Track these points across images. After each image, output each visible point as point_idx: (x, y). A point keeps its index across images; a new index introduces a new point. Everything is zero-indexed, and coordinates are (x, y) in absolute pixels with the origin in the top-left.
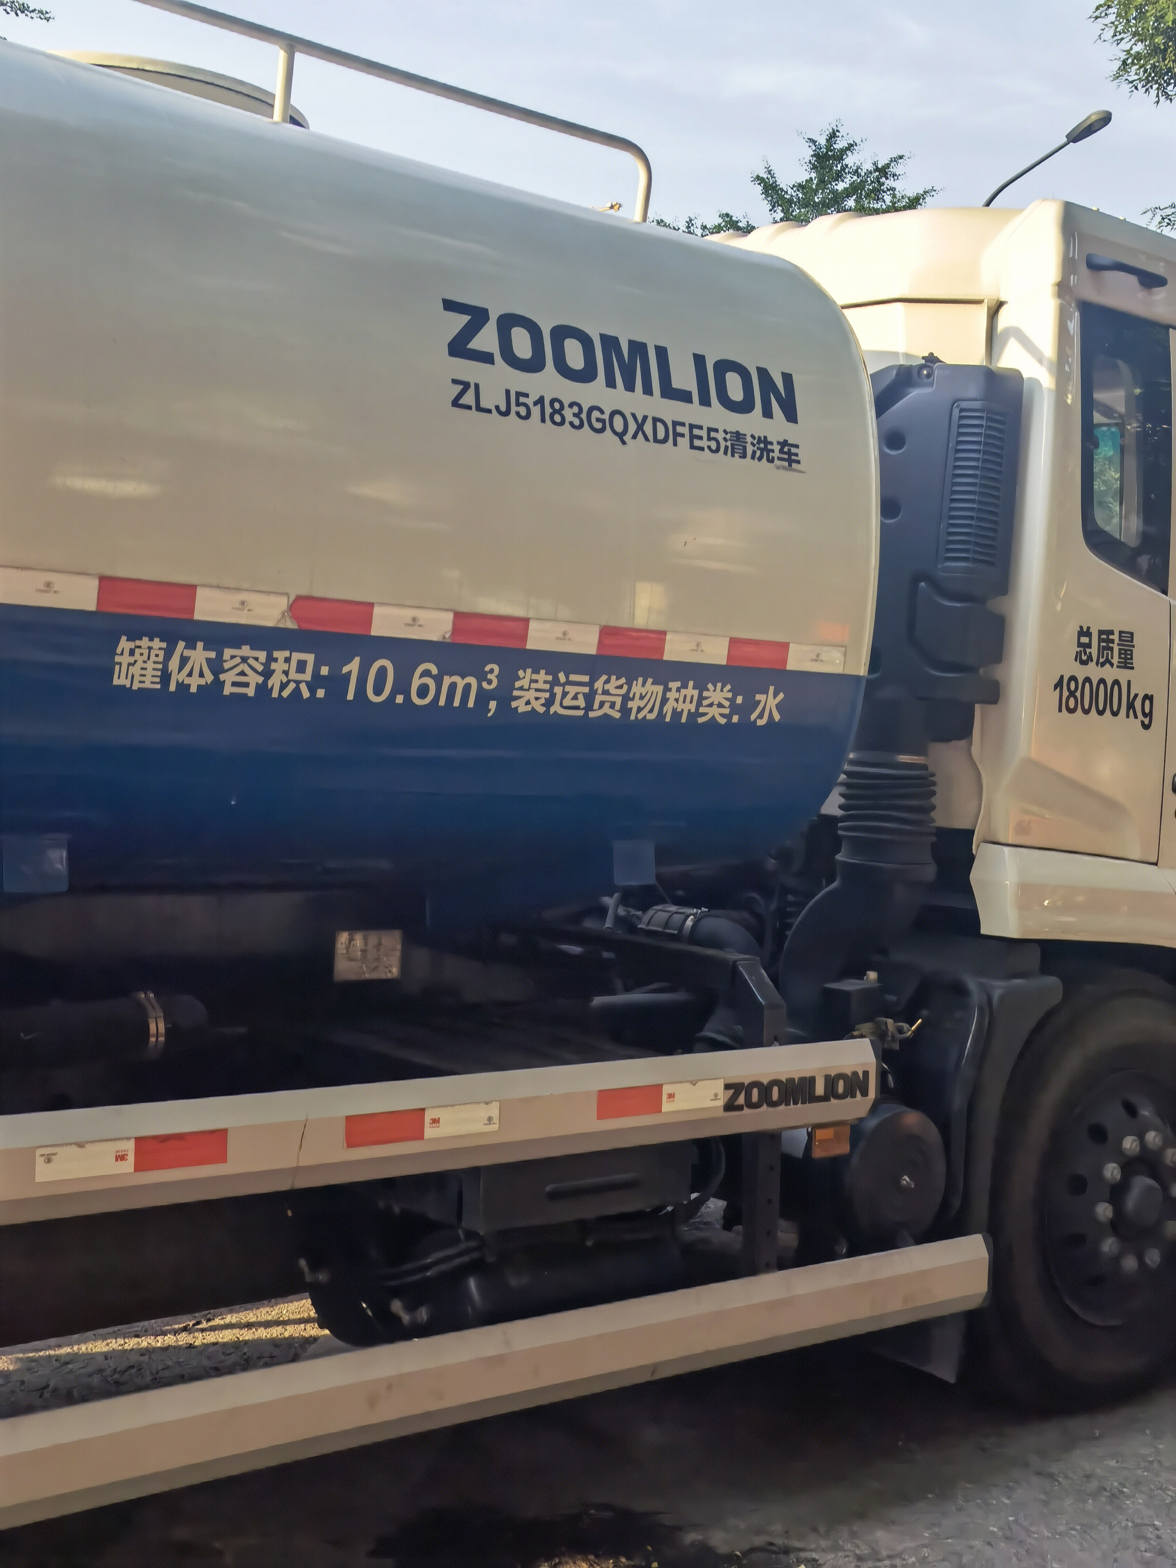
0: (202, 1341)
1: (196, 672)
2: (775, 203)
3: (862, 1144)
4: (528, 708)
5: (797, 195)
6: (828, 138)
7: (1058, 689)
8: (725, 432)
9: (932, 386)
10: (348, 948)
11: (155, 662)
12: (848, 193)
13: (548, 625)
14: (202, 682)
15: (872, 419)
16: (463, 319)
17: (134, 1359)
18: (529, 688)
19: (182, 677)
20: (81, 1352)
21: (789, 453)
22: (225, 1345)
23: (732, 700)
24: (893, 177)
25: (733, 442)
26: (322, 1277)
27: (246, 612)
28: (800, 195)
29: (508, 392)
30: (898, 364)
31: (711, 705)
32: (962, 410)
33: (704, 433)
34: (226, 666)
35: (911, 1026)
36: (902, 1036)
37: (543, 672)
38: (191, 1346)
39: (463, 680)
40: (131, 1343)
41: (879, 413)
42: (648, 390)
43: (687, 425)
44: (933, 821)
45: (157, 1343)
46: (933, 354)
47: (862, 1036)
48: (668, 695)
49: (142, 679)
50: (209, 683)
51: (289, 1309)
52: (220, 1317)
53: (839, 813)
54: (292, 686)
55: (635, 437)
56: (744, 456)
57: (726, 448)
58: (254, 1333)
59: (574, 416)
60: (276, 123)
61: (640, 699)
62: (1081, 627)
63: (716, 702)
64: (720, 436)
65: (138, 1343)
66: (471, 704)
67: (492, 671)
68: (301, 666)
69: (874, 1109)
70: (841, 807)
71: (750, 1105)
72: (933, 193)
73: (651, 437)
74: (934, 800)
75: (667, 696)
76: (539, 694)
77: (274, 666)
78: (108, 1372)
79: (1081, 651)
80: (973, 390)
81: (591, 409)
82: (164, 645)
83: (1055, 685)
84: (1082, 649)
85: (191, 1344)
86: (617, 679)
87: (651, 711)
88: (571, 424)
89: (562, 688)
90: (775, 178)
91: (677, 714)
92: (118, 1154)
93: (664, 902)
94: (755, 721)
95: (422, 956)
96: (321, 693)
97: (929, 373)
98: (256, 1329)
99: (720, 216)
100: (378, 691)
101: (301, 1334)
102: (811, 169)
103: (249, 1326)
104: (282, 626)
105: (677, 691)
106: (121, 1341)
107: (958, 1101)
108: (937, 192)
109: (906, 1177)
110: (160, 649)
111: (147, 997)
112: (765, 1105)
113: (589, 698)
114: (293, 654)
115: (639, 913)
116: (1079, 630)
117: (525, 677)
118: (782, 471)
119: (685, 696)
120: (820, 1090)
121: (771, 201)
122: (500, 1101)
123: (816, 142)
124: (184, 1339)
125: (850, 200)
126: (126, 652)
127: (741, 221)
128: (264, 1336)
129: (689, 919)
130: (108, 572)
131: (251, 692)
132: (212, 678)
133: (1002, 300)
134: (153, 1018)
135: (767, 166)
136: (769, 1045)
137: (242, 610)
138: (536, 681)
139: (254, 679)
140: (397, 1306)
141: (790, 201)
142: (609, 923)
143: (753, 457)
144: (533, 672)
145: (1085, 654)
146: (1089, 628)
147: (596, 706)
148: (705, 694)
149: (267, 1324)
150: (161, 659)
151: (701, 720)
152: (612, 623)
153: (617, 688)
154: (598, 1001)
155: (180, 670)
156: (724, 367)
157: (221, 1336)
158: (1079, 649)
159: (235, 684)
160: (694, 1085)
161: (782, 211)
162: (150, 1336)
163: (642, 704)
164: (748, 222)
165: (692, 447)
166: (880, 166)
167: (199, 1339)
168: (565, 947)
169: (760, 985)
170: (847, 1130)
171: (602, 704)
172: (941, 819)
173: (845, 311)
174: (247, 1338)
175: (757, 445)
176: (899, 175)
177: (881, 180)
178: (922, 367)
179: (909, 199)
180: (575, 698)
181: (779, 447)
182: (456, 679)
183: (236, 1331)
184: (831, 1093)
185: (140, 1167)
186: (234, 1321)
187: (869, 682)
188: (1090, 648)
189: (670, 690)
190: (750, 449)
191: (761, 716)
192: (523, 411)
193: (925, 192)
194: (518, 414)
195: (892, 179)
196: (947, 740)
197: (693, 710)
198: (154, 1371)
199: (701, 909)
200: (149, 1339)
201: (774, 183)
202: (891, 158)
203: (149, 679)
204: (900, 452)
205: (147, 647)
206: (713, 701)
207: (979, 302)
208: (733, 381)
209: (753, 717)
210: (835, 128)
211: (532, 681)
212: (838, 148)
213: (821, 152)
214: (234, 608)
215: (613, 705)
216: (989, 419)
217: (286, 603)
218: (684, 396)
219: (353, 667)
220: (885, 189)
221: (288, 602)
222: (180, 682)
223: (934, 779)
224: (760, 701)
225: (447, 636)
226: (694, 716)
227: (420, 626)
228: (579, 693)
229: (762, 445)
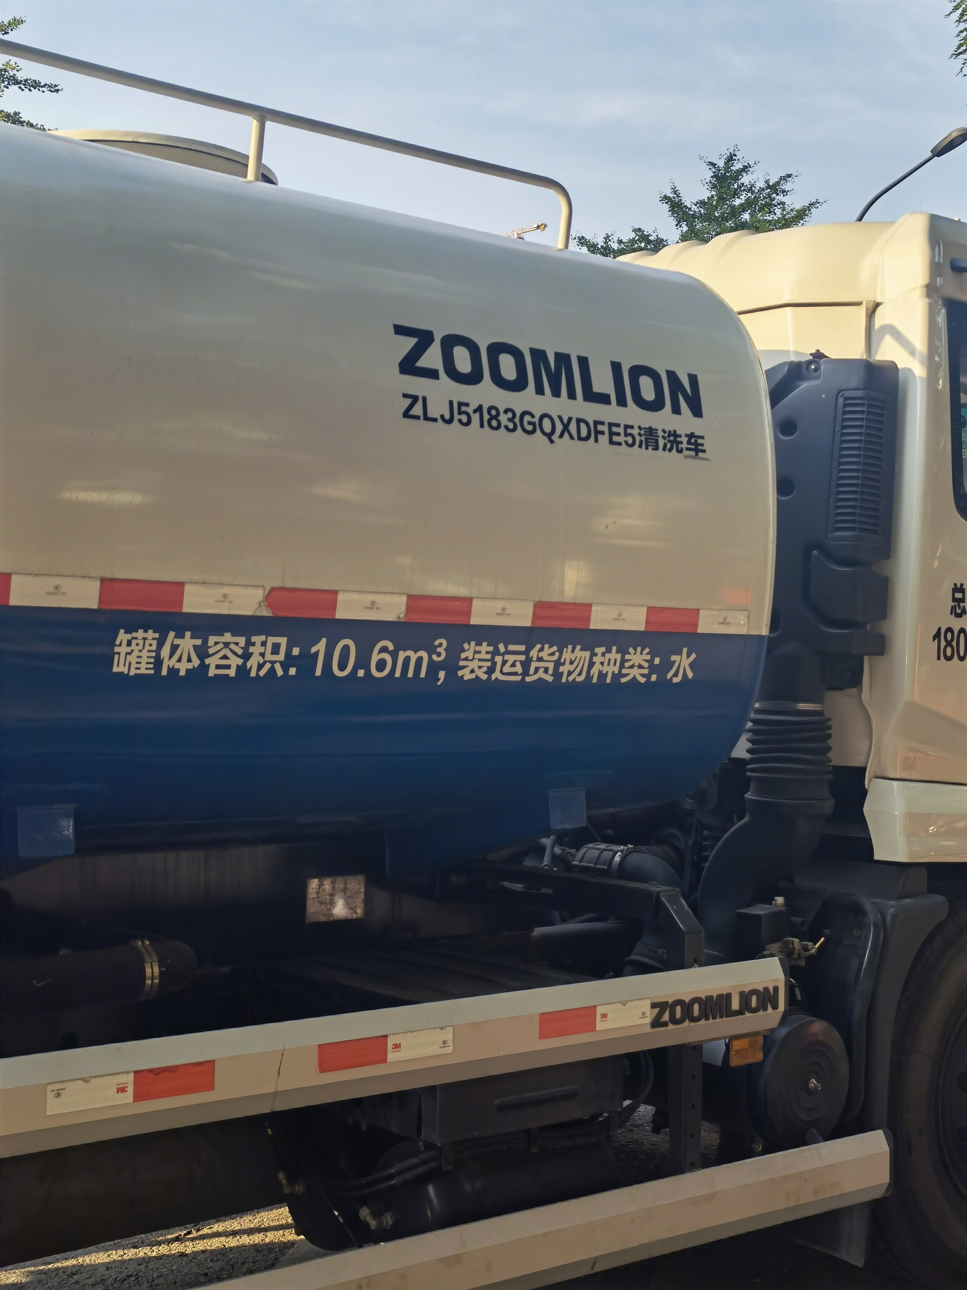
0: (193, 1249)
1: (185, 658)
2: (680, 219)
3: (774, 1051)
4: (473, 676)
5: (700, 211)
6: (726, 161)
7: (937, 640)
8: (640, 428)
9: (820, 379)
10: (317, 893)
11: (149, 651)
12: (743, 208)
13: (489, 603)
14: (190, 666)
15: (767, 410)
16: (411, 342)
17: (132, 1268)
18: (474, 659)
19: (173, 663)
20: (85, 1263)
21: (696, 444)
22: (212, 1252)
23: (650, 662)
24: (783, 193)
25: (646, 437)
26: (299, 1189)
27: (227, 603)
28: (702, 211)
29: (451, 403)
30: (789, 360)
31: (632, 667)
32: (846, 399)
33: (621, 430)
34: (211, 651)
35: (815, 944)
36: (808, 953)
37: (485, 644)
38: (182, 1255)
39: (415, 653)
40: (130, 1254)
41: (773, 405)
42: (572, 395)
43: (606, 424)
44: (829, 761)
45: (153, 1253)
46: (819, 351)
47: (772, 955)
48: (595, 659)
49: (138, 666)
50: (196, 667)
51: (269, 1217)
52: (208, 1227)
53: (747, 756)
54: (268, 666)
55: (561, 436)
56: (656, 448)
57: (641, 442)
58: (238, 1240)
59: (508, 421)
60: (250, 182)
61: (570, 664)
62: (955, 585)
63: (637, 664)
64: (635, 432)
65: (136, 1254)
66: (423, 675)
67: (440, 645)
68: (276, 649)
69: (784, 1020)
70: (749, 751)
71: (674, 1021)
72: (818, 205)
73: (575, 435)
74: (830, 742)
75: (594, 661)
76: (482, 664)
77: (252, 649)
78: (110, 1281)
79: (955, 605)
80: (855, 380)
81: (523, 414)
82: (157, 635)
83: (934, 636)
84: (956, 604)
85: (182, 1252)
86: (549, 648)
87: (580, 674)
88: (506, 427)
89: (502, 657)
90: (680, 197)
91: (602, 676)
92: (119, 1087)
93: (593, 840)
94: (671, 679)
95: (382, 899)
96: (292, 671)
97: (816, 367)
98: (240, 1237)
99: (633, 231)
100: (342, 667)
101: (280, 1239)
102: (712, 188)
103: (234, 1233)
104: (258, 614)
105: (602, 656)
106: (120, 1252)
107: (858, 1010)
108: (821, 204)
109: (813, 1080)
110: (154, 639)
111: (143, 944)
112: (687, 1021)
113: (526, 665)
114: (269, 638)
115: (573, 851)
116: (953, 587)
117: (470, 649)
118: (689, 460)
119: (609, 660)
120: (735, 1005)
121: (676, 217)
122: (453, 1026)
123: (716, 164)
124: (176, 1248)
125: (745, 214)
126: (124, 643)
127: (651, 236)
128: (247, 1243)
129: (617, 855)
130: (108, 575)
131: (232, 673)
132: (199, 662)
133: (879, 301)
134: (149, 963)
135: (673, 187)
136: (690, 966)
137: (223, 601)
138: (479, 652)
139: (235, 662)
140: (365, 1213)
141: (694, 216)
142: (546, 860)
143: (664, 449)
144: (476, 645)
145: (960, 608)
146: (962, 585)
147: (532, 671)
148: (627, 657)
149: (250, 1232)
150: (154, 648)
151: (623, 680)
152: (545, 598)
153: (550, 655)
154: (538, 931)
155: (170, 657)
156: (637, 371)
157: (209, 1244)
158: (953, 604)
159: (218, 667)
160: (624, 1005)
161: (687, 225)
162: (146, 1246)
163: (572, 668)
164: (657, 236)
165: (612, 442)
166: (771, 184)
167: (189, 1248)
168: (506, 884)
169: (680, 911)
170: (761, 1040)
171: (537, 670)
172: (837, 759)
173: (742, 317)
174: (232, 1245)
175: (668, 439)
176: (788, 191)
177: (772, 196)
178: (809, 363)
179: (797, 211)
180: (513, 665)
181: (687, 439)
182: (410, 653)
183: (223, 1239)
184: (745, 1007)
185: (137, 1098)
186: (220, 1230)
187: (770, 639)
188: (964, 602)
189: (596, 655)
190: (661, 442)
191: (676, 675)
192: (464, 418)
193: (811, 205)
194: (460, 421)
195: (782, 195)
196: (840, 689)
197: (616, 672)
198: (150, 1279)
199: (627, 846)
200: (145, 1249)
201: (679, 202)
202: (781, 177)
203: (143, 666)
204: (792, 437)
205: (142, 638)
206: (634, 663)
207: (859, 304)
208: (646, 383)
209: (669, 676)
210: (732, 152)
211: (476, 652)
212: (735, 170)
213: (720, 173)
214: (217, 601)
215: (546, 670)
216: (869, 406)
217: (263, 594)
218: (604, 399)
219: (321, 647)
220: (776, 204)
221: (264, 593)
222: (171, 667)
223: (829, 723)
224: (675, 661)
225: (402, 616)
226: (617, 677)
227: (378, 608)
228: (517, 661)
229: (672, 438)
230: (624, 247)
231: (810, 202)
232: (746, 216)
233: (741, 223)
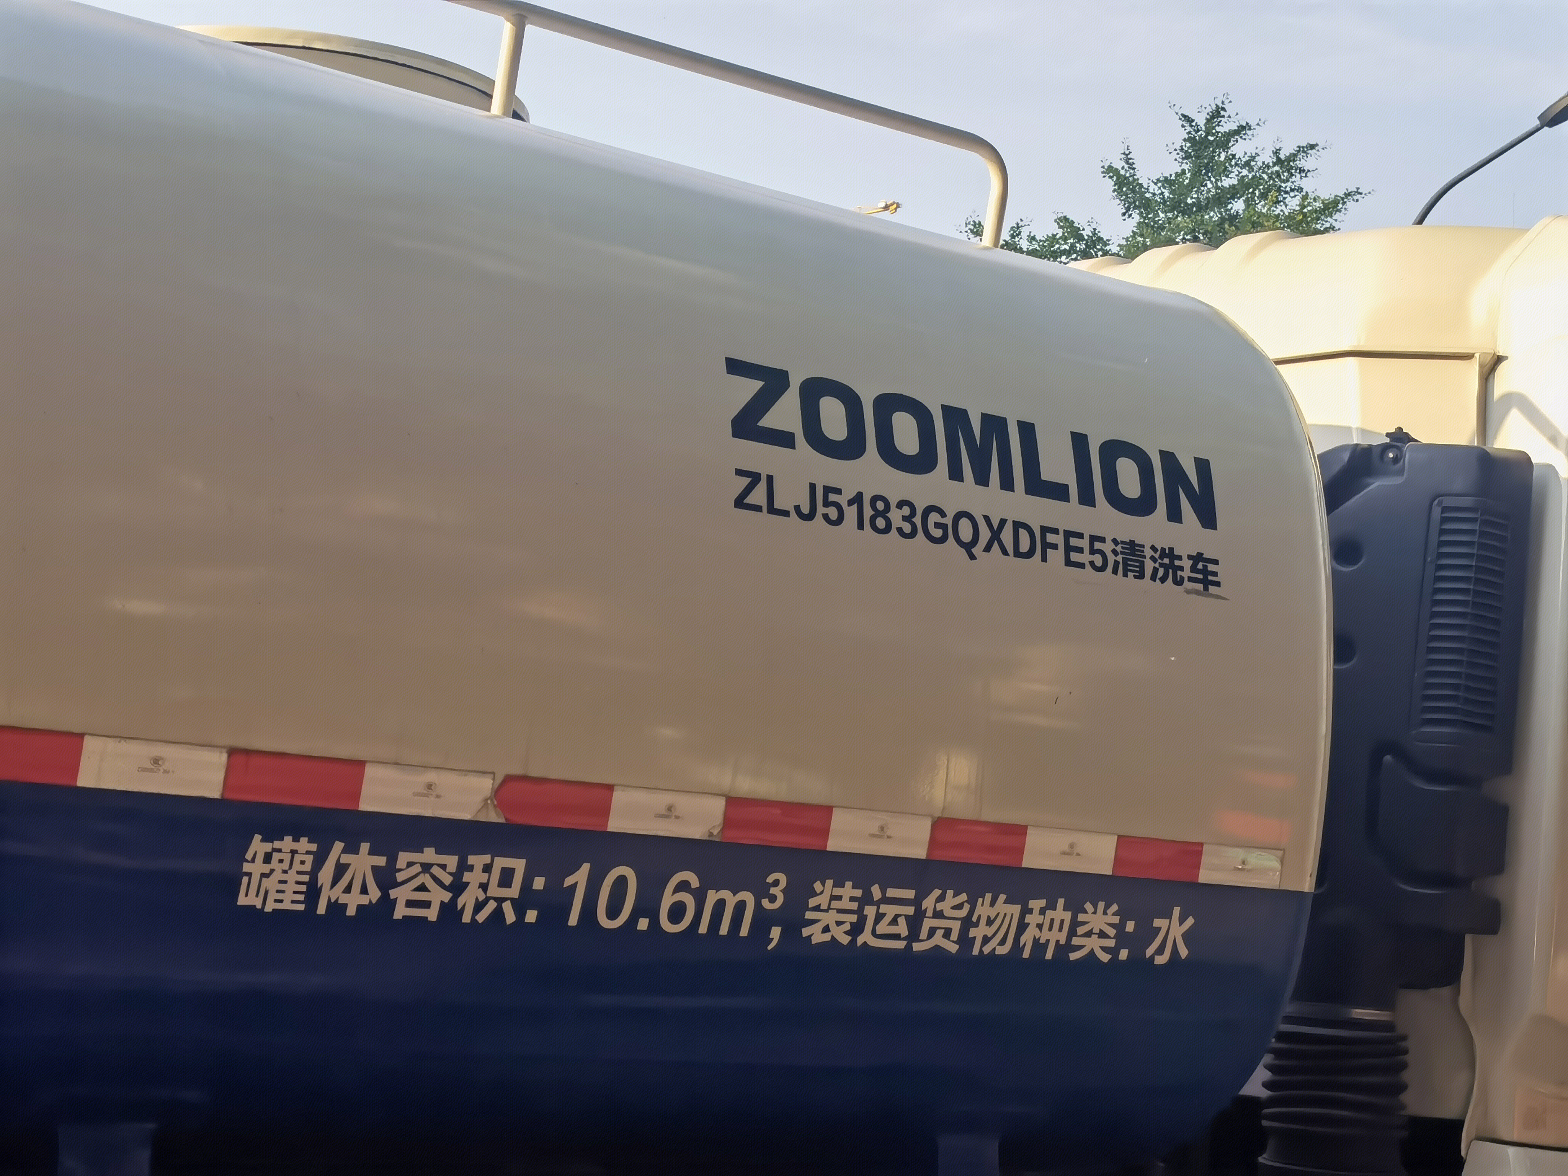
1: (357, 887)
2: (1130, 204)
4: (827, 937)
5: (1162, 193)
6: (1208, 117)
8: (1115, 541)
9: (1403, 475)
11: (299, 873)
12: (1234, 192)
13: (860, 816)
14: (364, 900)
16: (753, 386)
18: (829, 908)
19: (336, 893)
21: (1205, 572)
23: (1119, 928)
24: (1300, 173)
25: (1126, 556)
27: (432, 799)
28: (1167, 194)
29: (813, 487)
30: (1351, 443)
31: (1089, 934)
32: (1445, 509)
33: (1084, 543)
34: (400, 877)
37: (849, 884)
39: (734, 895)
42: (1007, 484)
43: (1060, 533)
44: (1403, 1107)
46: (1402, 429)
48: (1028, 918)
49: (280, 896)
50: (374, 902)
53: (1266, 1094)
54: (492, 905)
55: (988, 549)
56: (1141, 576)
57: (1116, 563)
59: (903, 520)
60: (494, 118)
61: (987, 924)
63: (1096, 930)
64: (1107, 547)
66: (744, 932)
67: (776, 883)
68: (506, 877)
70: (1267, 1085)
72: (1358, 197)
73: (1010, 549)
74: (1405, 1076)
75: (1027, 921)
76: (842, 917)
77: (467, 877)
80: (1461, 481)
81: (930, 509)
82: (314, 847)
86: (955, 896)
87: (1003, 942)
88: (900, 530)
89: (875, 907)
90: (1134, 169)
91: (1039, 947)
94: (1152, 958)
96: (531, 916)
97: (1397, 455)
99: (1055, 221)
100: (613, 913)
102: (1183, 159)
104: (482, 818)
105: (1040, 914)
108: (1363, 195)
110: (308, 853)
113: (915, 923)
114: (497, 859)
117: (824, 891)
118: (1194, 597)
119: (1052, 920)
121: (1125, 200)
123: (1193, 121)
125: (1236, 202)
126: (260, 858)
130: (242, 743)
131: (432, 914)
132: (379, 894)
133: (1501, 353)
135: (1126, 153)
138: (839, 898)
139: (438, 896)
141: (1152, 201)
143: (1153, 578)
144: (835, 886)
147: (924, 934)
148: (1081, 917)
150: (308, 867)
151: (1074, 956)
152: (950, 813)
153: (953, 908)
155: (334, 883)
156: (1113, 450)
159: (410, 904)
161: (1141, 215)
163: (989, 931)
165: (1069, 563)
166: (1282, 157)
171: (932, 932)
172: (1414, 1104)
173: (1280, 368)
175: (1159, 561)
176: (1309, 171)
177: (1283, 177)
178: (1385, 448)
179: (1323, 203)
180: (894, 921)
181: (1190, 563)
182: (725, 894)
187: (1315, 898)
189: (1031, 911)
190: (1149, 566)
191: (1160, 951)
192: (833, 513)
193: (1348, 195)
194: (826, 517)
195: (1298, 176)
196: (1423, 986)
197: (1063, 942)
201: (1130, 176)
202: (1299, 147)
203: (288, 897)
204: (1356, 567)
205: (289, 851)
206: (1092, 929)
207: (1468, 357)
208: (1127, 470)
209: (1149, 952)
210: (1220, 105)
211: (834, 898)
212: (1223, 132)
213: (1198, 135)
214: (416, 794)
215: (947, 933)
216: (1485, 523)
217: (491, 786)
218: (1058, 492)
219: (580, 877)
220: (1288, 189)
221: (493, 784)
222: (332, 901)
223: (1403, 1044)
224: (1160, 928)
225: (715, 832)
226: (1064, 949)
227: (677, 817)
228: (900, 915)
229: (1166, 561)
230: (1038, 248)
231: (1347, 190)
232: (1238, 206)
233: (1230, 215)
